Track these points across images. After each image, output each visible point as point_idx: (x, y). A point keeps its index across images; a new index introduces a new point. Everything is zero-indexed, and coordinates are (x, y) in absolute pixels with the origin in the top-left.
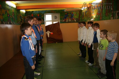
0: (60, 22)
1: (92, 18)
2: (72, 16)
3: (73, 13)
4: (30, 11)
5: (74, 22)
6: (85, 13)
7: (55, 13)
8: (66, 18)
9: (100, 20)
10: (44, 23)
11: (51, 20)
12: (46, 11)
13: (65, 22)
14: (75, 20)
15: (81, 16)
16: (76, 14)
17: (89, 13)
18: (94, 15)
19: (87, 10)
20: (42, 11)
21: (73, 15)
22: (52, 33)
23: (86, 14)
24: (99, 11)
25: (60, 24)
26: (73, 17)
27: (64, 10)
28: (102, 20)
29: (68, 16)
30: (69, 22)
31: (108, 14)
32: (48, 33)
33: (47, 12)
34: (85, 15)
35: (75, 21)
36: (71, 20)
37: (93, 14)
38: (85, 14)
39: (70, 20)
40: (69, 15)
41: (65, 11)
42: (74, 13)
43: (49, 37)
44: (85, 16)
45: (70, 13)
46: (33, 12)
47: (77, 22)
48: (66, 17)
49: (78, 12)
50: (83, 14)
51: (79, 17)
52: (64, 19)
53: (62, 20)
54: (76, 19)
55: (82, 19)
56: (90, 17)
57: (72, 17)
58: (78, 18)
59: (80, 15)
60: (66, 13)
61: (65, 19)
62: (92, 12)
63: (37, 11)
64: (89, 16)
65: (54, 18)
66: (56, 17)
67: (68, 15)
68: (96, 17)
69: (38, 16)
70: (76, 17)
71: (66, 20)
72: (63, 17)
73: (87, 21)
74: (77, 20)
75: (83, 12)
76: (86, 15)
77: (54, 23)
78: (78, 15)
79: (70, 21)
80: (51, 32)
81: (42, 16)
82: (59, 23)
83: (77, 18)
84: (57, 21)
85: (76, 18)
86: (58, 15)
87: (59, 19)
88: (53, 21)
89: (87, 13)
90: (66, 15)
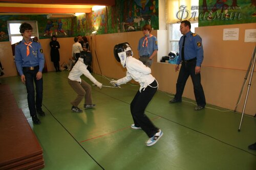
0: (38, 36)
1: (94, 30)
2: (59, 26)
3: (61, 21)
5: (64, 36)
6: (81, 22)
7: (28, 20)
9: (105, 33)
10: (7, 39)
13: (48, 37)
14: (65, 33)
15: (74, 26)
16: (66, 23)
17: (89, 22)
18: (96, 26)
19: (85, 17)
20: (3, 16)
21: (61, 25)
24: (103, 21)
26: (61, 28)
27: (46, 15)
28: (107, 33)
31: (115, 25)
33: (12, 18)
36: (58, 33)
37: (95, 24)
38: (83, 23)
39: (56, 33)
40: (54, 24)
42: (63, 21)
44: (82, 27)
45: (57, 21)
47: (70, 35)
48: (49, 28)
49: (70, 20)
50: (78, 23)
51: (72, 27)
52: (45, 31)
53: (42, 34)
54: (67, 32)
55: (76, 31)
56: (90, 29)
57: (59, 28)
58: (70, 30)
60: (49, 21)
62: (93, 21)
64: (88, 27)
68: (100, 29)
70: (66, 27)
71: (49, 34)
73: (86, 34)
74: (68, 34)
75: (79, 20)
76: (84, 25)
78: (70, 24)
81: (3, 26)
82: (36, 38)
85: (67, 29)
86: (35, 25)
87: (36, 31)
89: (85, 22)
90: (49, 24)
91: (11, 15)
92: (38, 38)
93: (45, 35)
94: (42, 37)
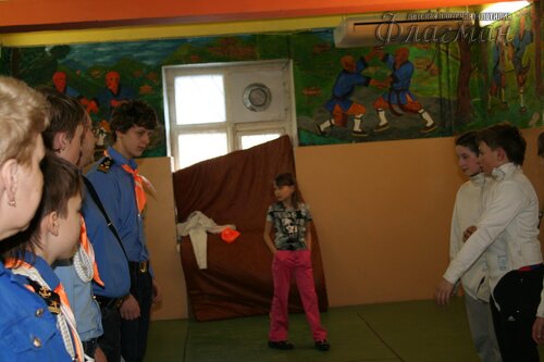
0: (293, 133)
2: (394, 79)
3: (406, 53)
4: (41, 49)
5: (418, 132)
6: (508, 52)
7: (253, 58)
8: (344, 98)
10: (158, 147)
11: (220, 115)
12: (180, 42)
13: (341, 134)
14: (426, 116)
15: (474, 78)
16: (434, 66)
19: (528, 27)
20: (146, 45)
21: (409, 76)
22: (227, 230)
23: (524, 62)
25: (296, 149)
26: (405, 90)
27: (329, 31)
29: (368, 80)
30: (371, 134)
32: (199, 230)
33: (183, 52)
34: (509, 64)
35: (430, 122)
36: (392, 114)
39: (382, 115)
40: (371, 70)
41: (338, 40)
42: (414, 53)
43: (202, 263)
44: (512, 80)
45: (385, 59)
46: (62, 50)
47: (441, 130)
48: (350, 93)
49: (455, 46)
50: (491, 62)
51: (463, 85)
52: (329, 105)
53: (311, 121)
54: (436, 108)
55: (484, 101)
57: (397, 87)
58: (454, 98)
59: (471, 71)
60: (349, 59)
61: (337, 108)
63: (98, 44)
65: (250, 103)
66: (260, 97)
67: (365, 71)
69: (113, 86)
70: (431, 85)
71: (346, 121)
72: (326, 92)
73: (535, 117)
74: (441, 117)
75: (498, 47)
76: (522, 71)
77: (249, 142)
78: (451, 69)
79: (384, 121)
80: (219, 222)
81: (145, 89)
82: (285, 140)
83: (441, 101)
84: (272, 131)
85: (436, 96)
86: (280, 78)
87: (287, 109)
88: (234, 128)
89: (529, 50)
90: (345, 72)
91: (181, 41)
92: (295, 142)
93: (325, 125)
94: (311, 136)
